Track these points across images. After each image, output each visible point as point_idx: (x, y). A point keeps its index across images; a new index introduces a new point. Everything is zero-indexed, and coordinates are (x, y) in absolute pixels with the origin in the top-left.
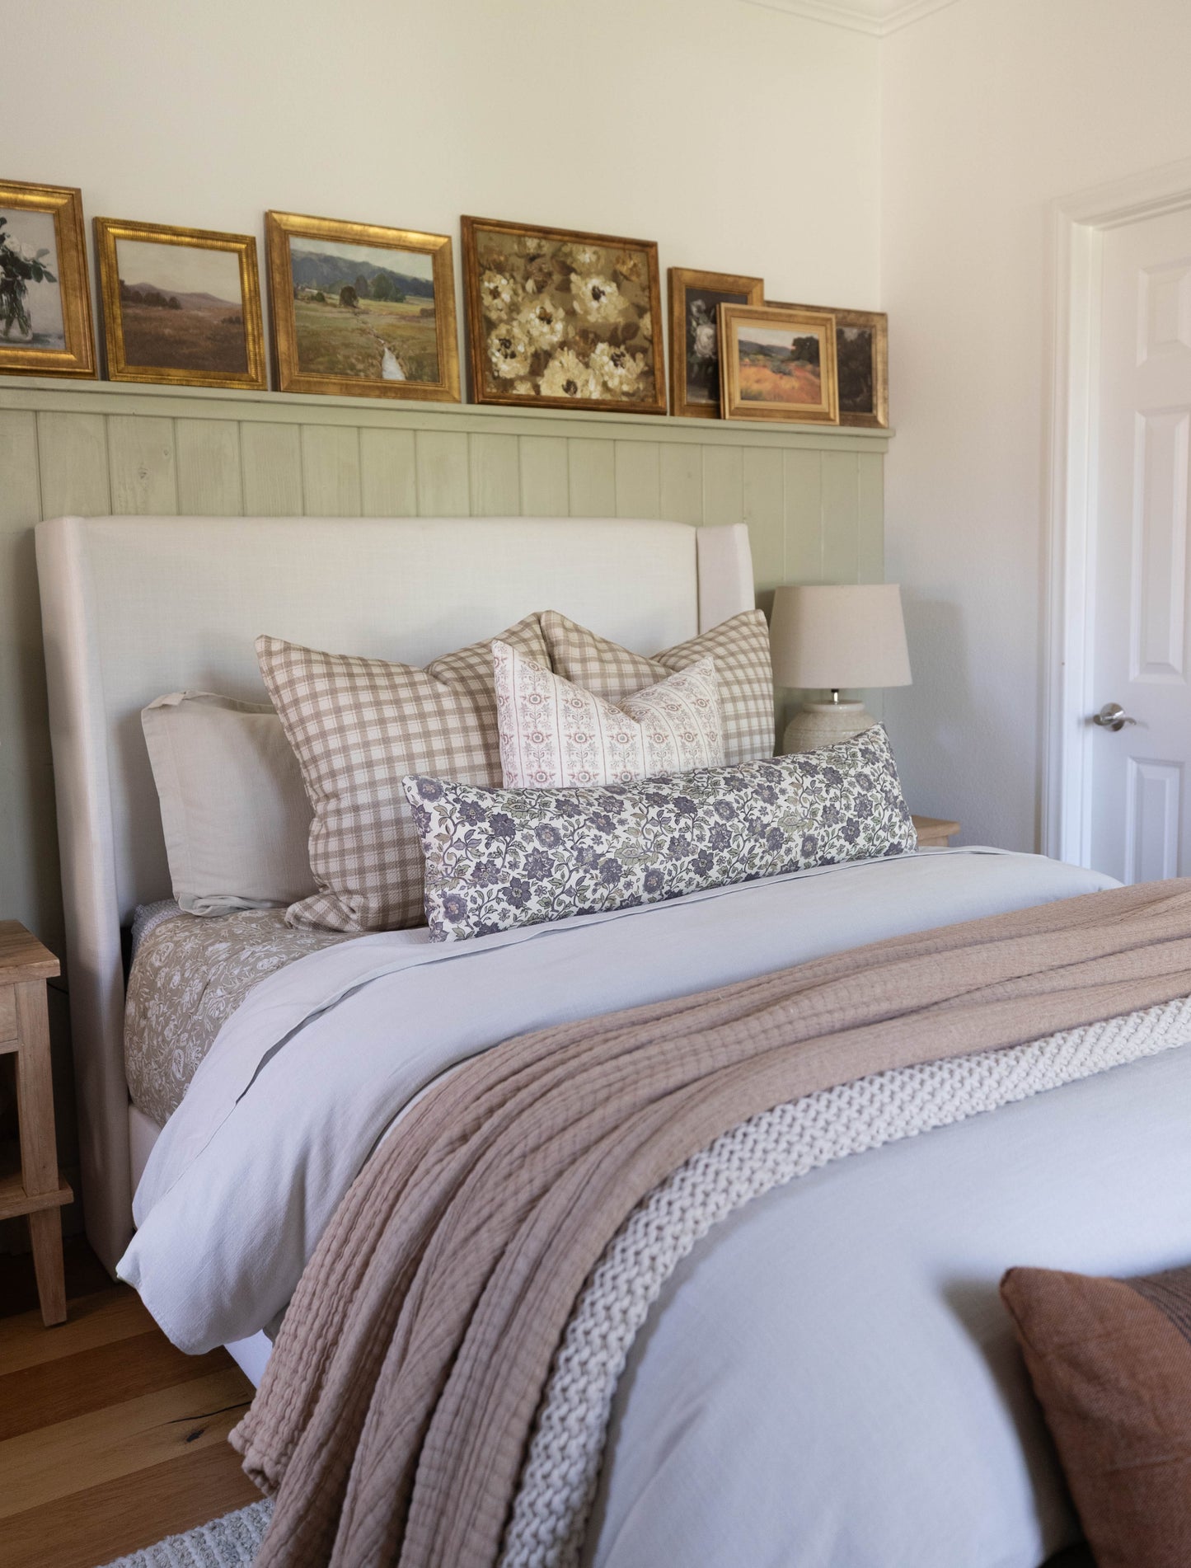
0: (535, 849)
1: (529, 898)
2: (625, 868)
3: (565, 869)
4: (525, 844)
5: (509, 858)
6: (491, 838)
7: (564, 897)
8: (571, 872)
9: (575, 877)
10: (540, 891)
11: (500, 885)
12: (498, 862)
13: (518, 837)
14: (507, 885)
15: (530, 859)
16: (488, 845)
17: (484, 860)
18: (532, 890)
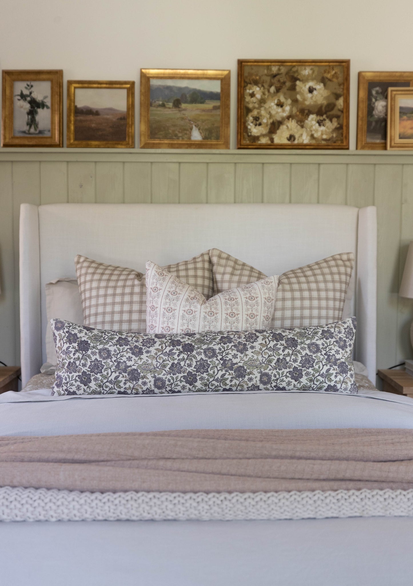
0: (96, 359)
1: (90, 382)
2: (142, 374)
3: (109, 371)
4: (91, 356)
5: (83, 361)
6: (76, 351)
7: (108, 384)
8: (112, 372)
9: (114, 375)
10: (96, 379)
11: (77, 374)
12: (78, 363)
13: (89, 352)
14: (80, 374)
15: (92, 364)
16: (74, 354)
17: (72, 361)
18: (92, 378)
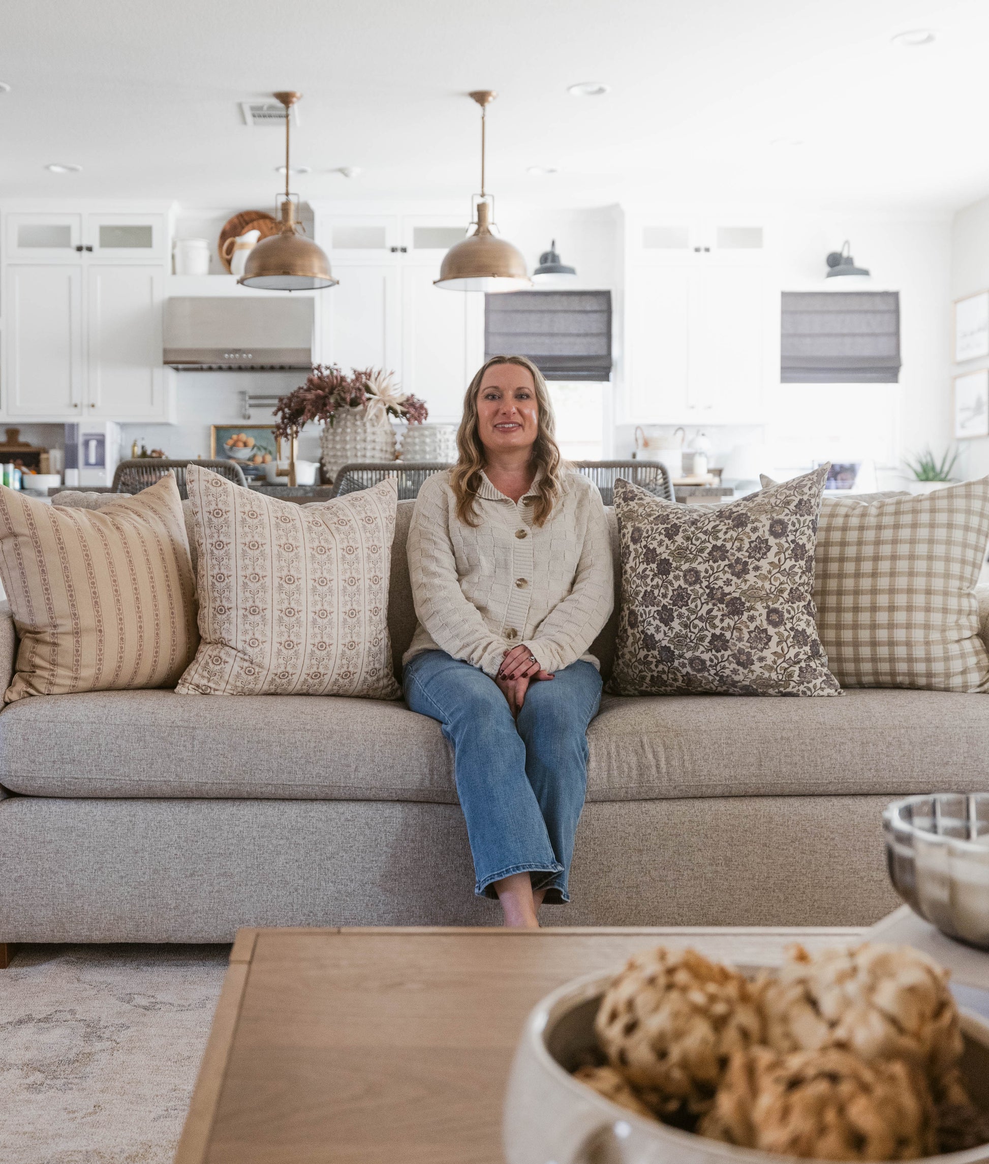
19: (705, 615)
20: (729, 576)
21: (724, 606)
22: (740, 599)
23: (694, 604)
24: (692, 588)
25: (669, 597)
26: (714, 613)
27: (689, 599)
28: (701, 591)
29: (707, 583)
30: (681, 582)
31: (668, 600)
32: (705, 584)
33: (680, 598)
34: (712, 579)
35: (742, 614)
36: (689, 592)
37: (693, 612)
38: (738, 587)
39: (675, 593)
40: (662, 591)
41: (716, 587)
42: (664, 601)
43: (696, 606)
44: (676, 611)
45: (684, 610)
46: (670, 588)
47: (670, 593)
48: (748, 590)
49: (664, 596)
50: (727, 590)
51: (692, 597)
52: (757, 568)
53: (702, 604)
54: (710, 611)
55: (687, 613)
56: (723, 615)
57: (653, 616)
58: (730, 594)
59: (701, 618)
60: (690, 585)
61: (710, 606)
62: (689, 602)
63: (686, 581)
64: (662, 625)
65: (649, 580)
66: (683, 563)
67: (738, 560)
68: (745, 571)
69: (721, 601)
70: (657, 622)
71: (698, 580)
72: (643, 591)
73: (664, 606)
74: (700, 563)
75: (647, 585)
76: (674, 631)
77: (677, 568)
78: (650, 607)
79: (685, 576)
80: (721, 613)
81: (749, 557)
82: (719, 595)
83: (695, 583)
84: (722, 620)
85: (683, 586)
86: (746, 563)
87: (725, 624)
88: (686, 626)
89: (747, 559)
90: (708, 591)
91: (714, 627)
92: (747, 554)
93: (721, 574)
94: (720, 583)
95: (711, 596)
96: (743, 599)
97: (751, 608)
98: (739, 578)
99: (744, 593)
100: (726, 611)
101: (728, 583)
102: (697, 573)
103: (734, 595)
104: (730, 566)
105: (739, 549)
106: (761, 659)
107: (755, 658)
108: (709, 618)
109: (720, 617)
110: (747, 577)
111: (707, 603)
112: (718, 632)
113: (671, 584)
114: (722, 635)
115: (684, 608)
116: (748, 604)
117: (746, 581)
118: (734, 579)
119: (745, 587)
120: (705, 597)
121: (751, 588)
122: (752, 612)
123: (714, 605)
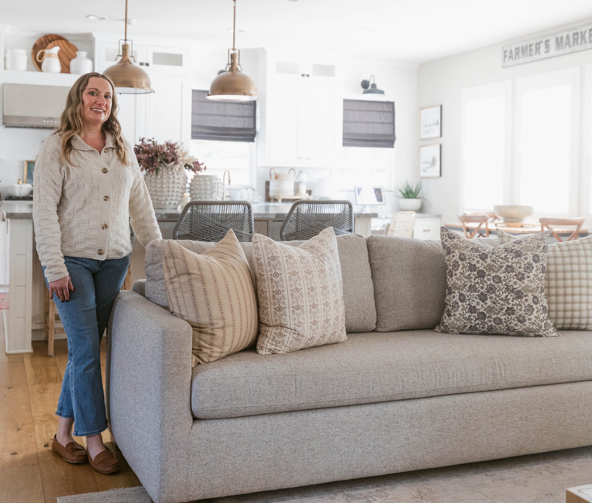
19: (504, 298)
20: (516, 280)
21: (514, 294)
22: (521, 291)
23: (498, 293)
24: (497, 285)
25: (485, 288)
26: (509, 297)
27: (496, 290)
28: (502, 287)
29: (505, 283)
30: (492, 282)
31: (484, 290)
32: (504, 283)
33: (491, 289)
34: (507, 281)
35: (522, 298)
36: (496, 287)
37: (498, 296)
38: (520, 285)
39: (488, 287)
40: (481, 285)
41: (510, 285)
42: (482, 290)
43: (500, 294)
44: (489, 295)
45: (493, 295)
46: (485, 284)
47: (486, 287)
48: (525, 287)
49: (482, 288)
50: (515, 286)
51: (498, 289)
52: (528, 277)
53: (503, 293)
54: (506, 296)
55: (495, 297)
56: (513, 298)
57: (475, 297)
58: (516, 288)
59: (502, 300)
60: (497, 283)
61: (507, 294)
62: (496, 291)
63: (494, 281)
64: (481, 302)
65: (472, 280)
66: (492, 272)
67: (520, 273)
68: (523, 278)
69: (512, 292)
70: (478, 300)
71: (500, 281)
72: (469, 285)
73: (482, 293)
74: (501, 273)
75: (471, 282)
76: (488, 305)
77: (489, 275)
78: (474, 293)
79: (493, 279)
80: (513, 297)
81: (525, 272)
82: (511, 289)
83: (499, 282)
84: (513, 301)
85: (493, 284)
86: (523, 274)
87: (514, 303)
88: (494, 303)
89: (524, 273)
90: (506, 287)
91: (509, 304)
92: (524, 270)
93: (512, 279)
94: (512, 283)
95: (507, 289)
96: (523, 291)
97: (526, 296)
98: (520, 281)
99: (523, 288)
100: (515, 296)
101: (515, 283)
102: (500, 278)
103: (519, 289)
104: (516, 275)
105: (520, 268)
106: (530, 319)
107: (527, 319)
108: (506, 300)
109: (511, 299)
110: (524, 281)
111: (505, 292)
112: (510, 306)
113: (486, 282)
114: (512, 308)
115: (493, 294)
116: (525, 294)
117: (524, 283)
118: (518, 281)
119: (523, 286)
120: (504, 289)
121: (526, 286)
122: (527, 297)
123: (509, 293)
